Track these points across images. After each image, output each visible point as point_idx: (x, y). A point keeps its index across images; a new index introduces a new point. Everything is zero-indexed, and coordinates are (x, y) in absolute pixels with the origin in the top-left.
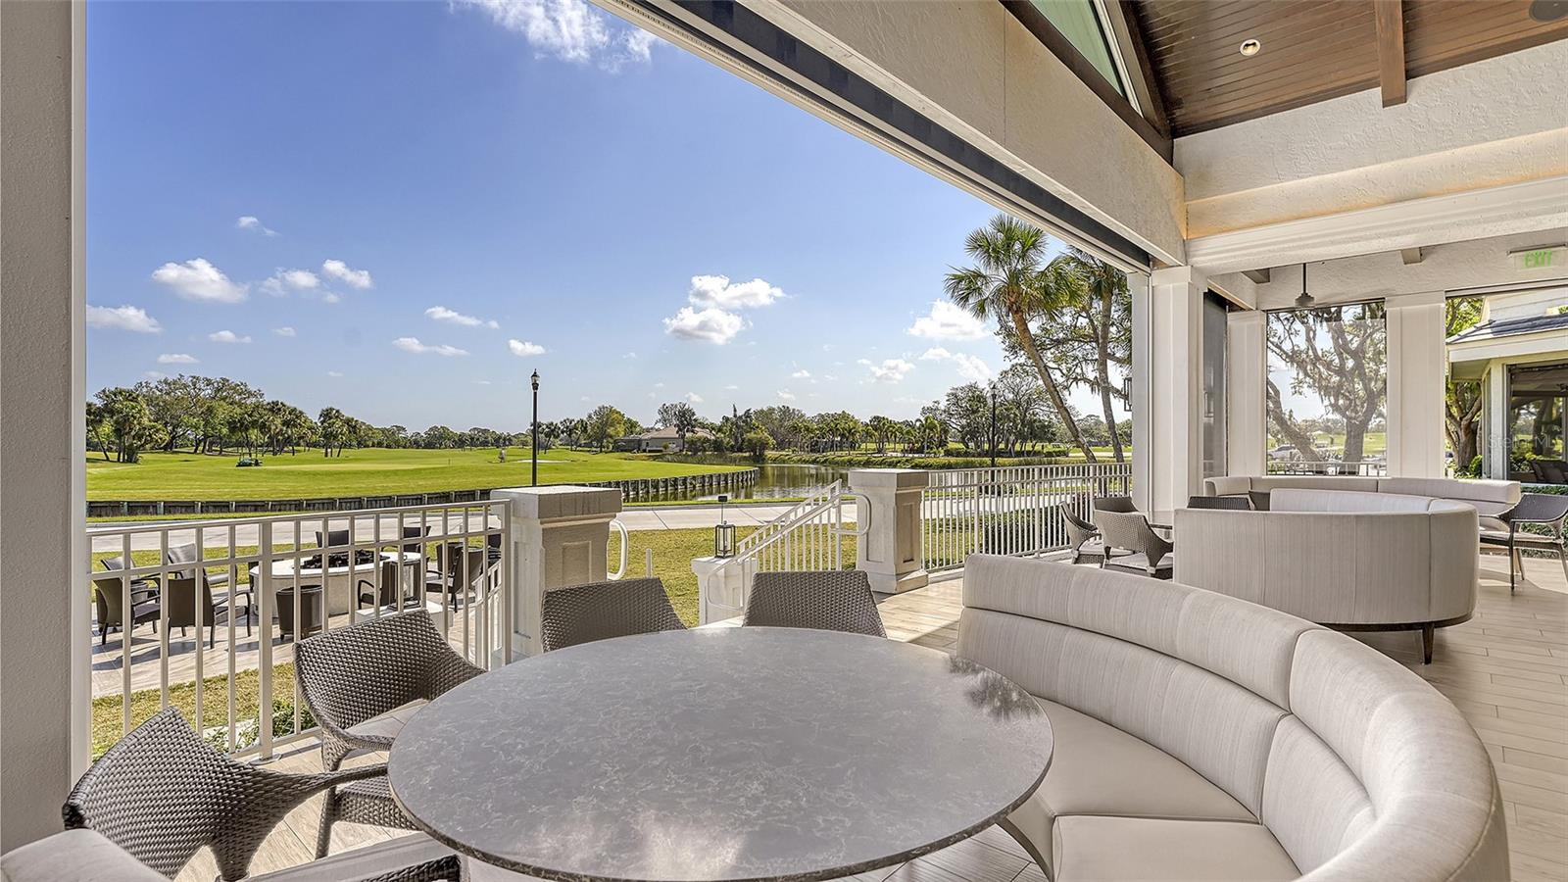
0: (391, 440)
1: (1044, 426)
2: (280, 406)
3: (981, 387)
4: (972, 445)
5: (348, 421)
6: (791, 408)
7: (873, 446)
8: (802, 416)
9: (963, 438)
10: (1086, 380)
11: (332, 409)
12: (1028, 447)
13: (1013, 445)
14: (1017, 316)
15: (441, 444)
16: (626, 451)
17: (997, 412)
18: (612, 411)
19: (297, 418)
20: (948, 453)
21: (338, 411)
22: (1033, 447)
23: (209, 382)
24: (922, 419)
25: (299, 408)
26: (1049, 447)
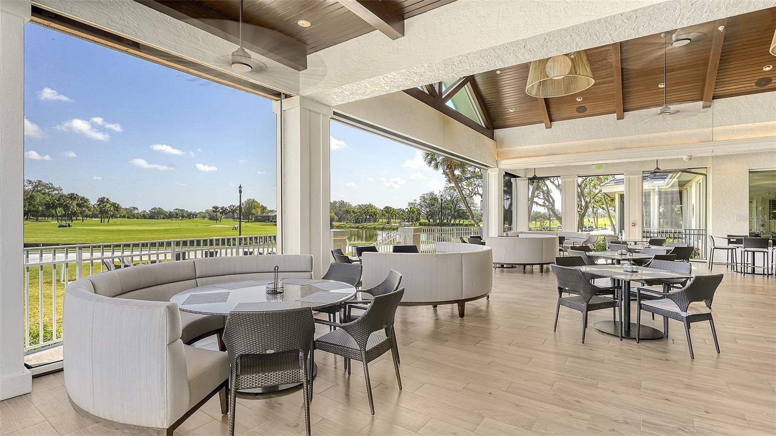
0: (131, 214)
1: (464, 212)
2: (75, 196)
3: (435, 194)
4: (431, 220)
5: (114, 205)
6: (345, 202)
7: (385, 220)
8: (350, 205)
9: (427, 217)
10: (479, 194)
11: (104, 198)
12: (457, 222)
13: (450, 221)
14: (450, 170)
15: (158, 217)
16: (262, 221)
17: (443, 205)
18: (254, 201)
19: (85, 202)
20: (421, 224)
21: (107, 199)
22: (459, 222)
23: (30, 182)
24: (409, 208)
25: (86, 197)
26: (466, 222)
